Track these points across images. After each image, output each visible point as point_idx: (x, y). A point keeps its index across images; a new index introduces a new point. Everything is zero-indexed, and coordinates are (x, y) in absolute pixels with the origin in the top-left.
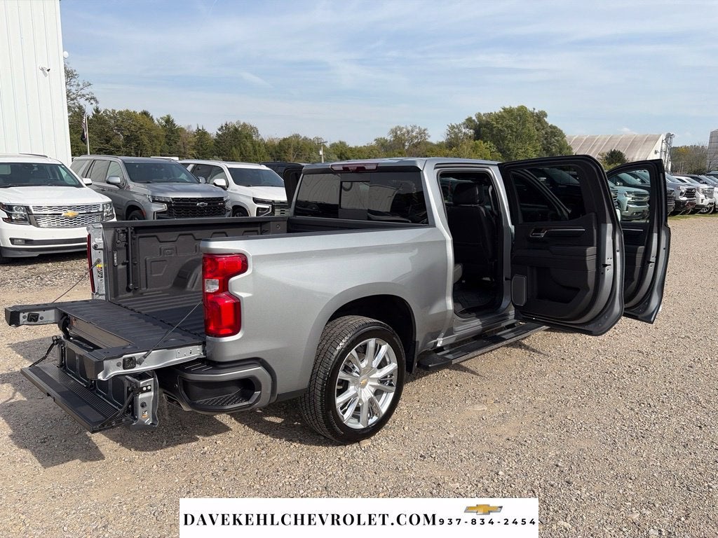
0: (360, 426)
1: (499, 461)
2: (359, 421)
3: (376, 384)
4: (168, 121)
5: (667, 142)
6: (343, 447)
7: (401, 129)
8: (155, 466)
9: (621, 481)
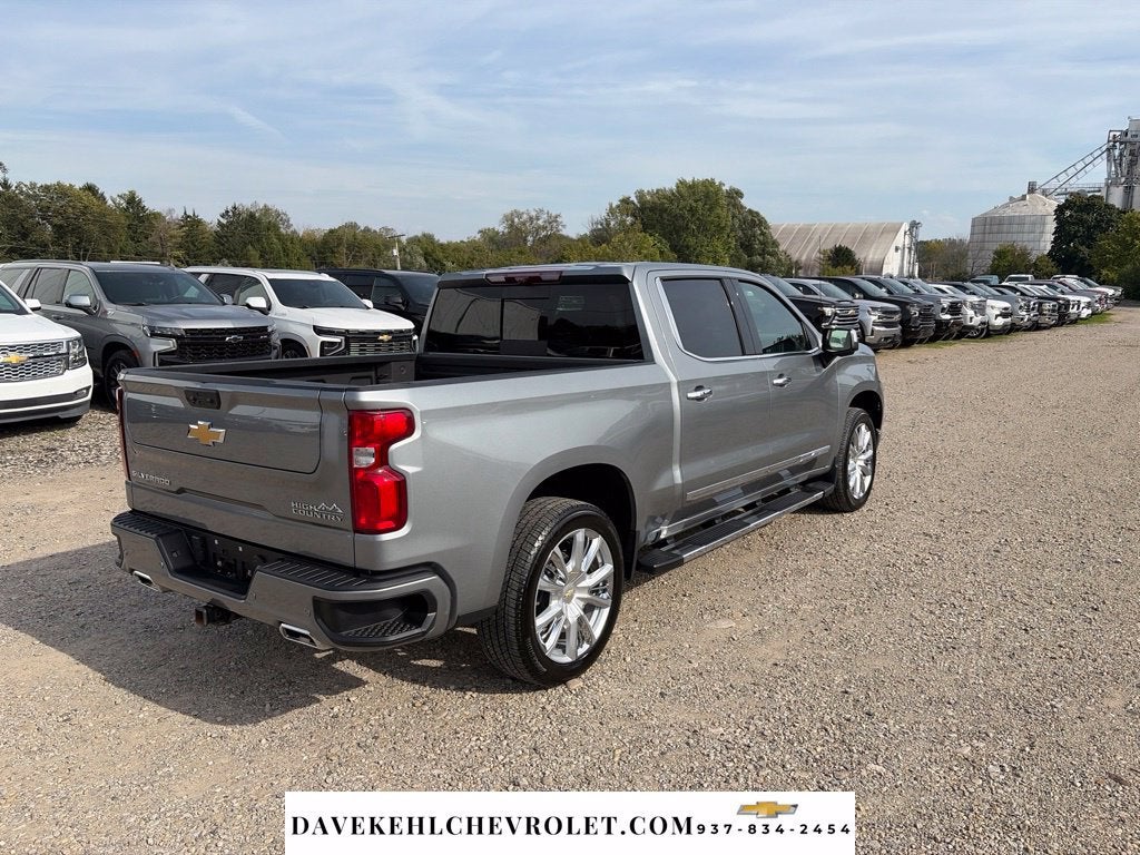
0: (566, 659)
1: (770, 694)
2: (564, 652)
3: (586, 595)
4: (132, 200)
5: (911, 234)
6: (543, 692)
7: (519, 215)
8: (264, 741)
9: (937, 707)
